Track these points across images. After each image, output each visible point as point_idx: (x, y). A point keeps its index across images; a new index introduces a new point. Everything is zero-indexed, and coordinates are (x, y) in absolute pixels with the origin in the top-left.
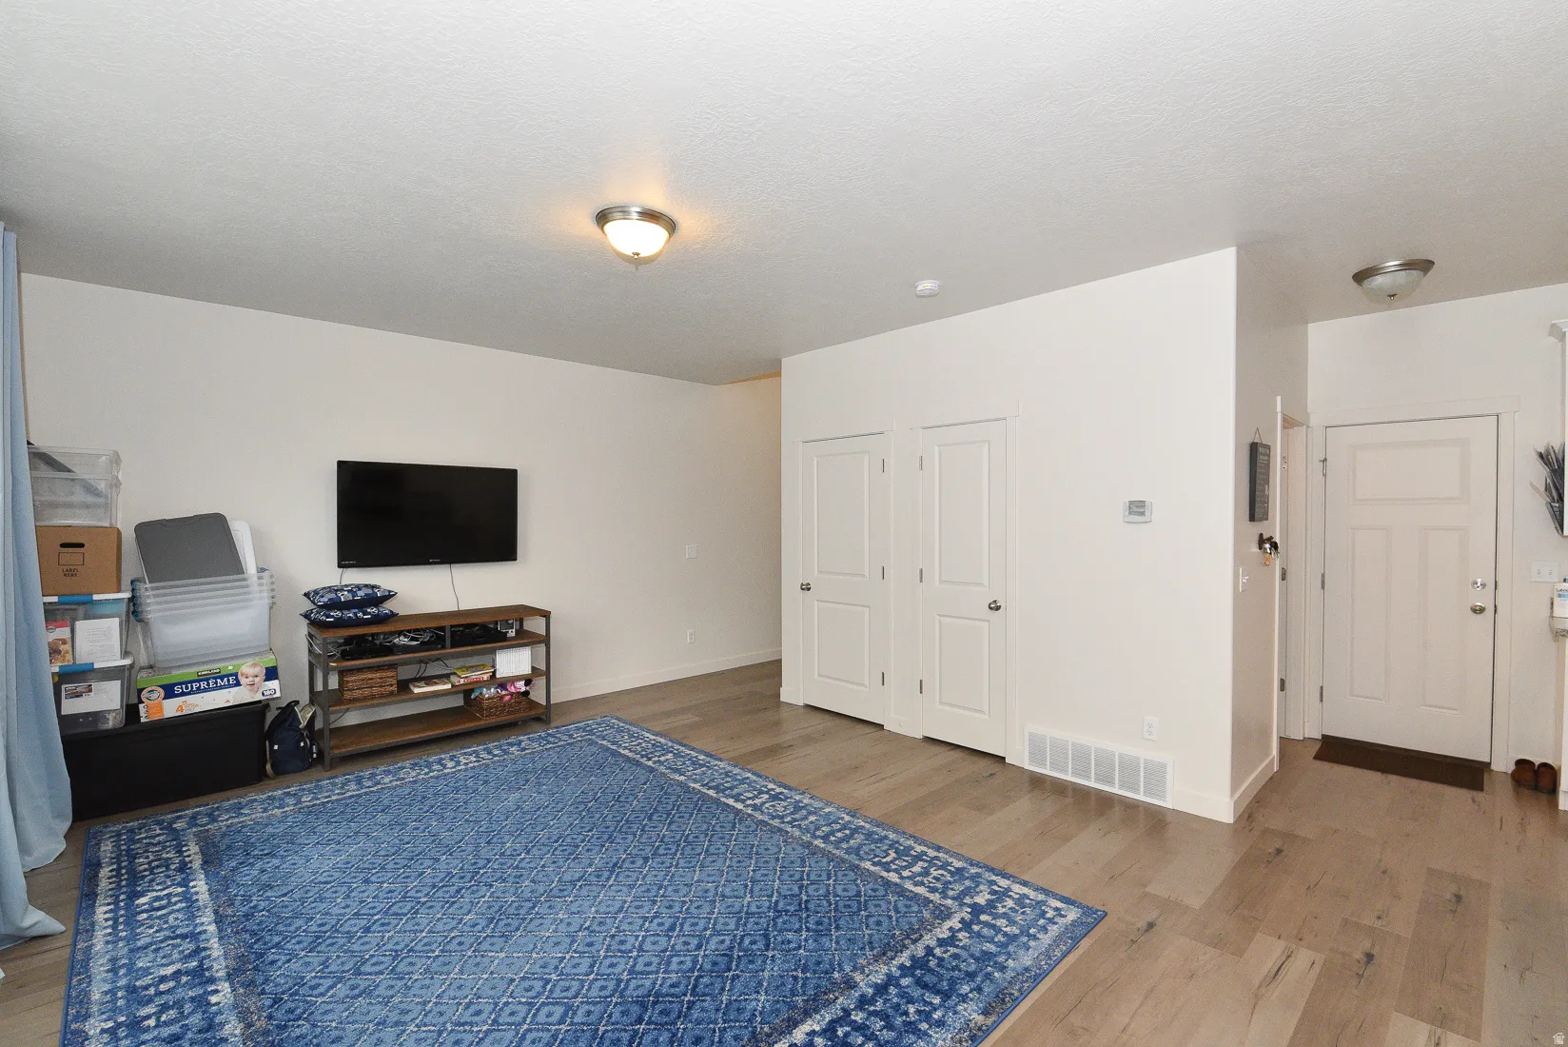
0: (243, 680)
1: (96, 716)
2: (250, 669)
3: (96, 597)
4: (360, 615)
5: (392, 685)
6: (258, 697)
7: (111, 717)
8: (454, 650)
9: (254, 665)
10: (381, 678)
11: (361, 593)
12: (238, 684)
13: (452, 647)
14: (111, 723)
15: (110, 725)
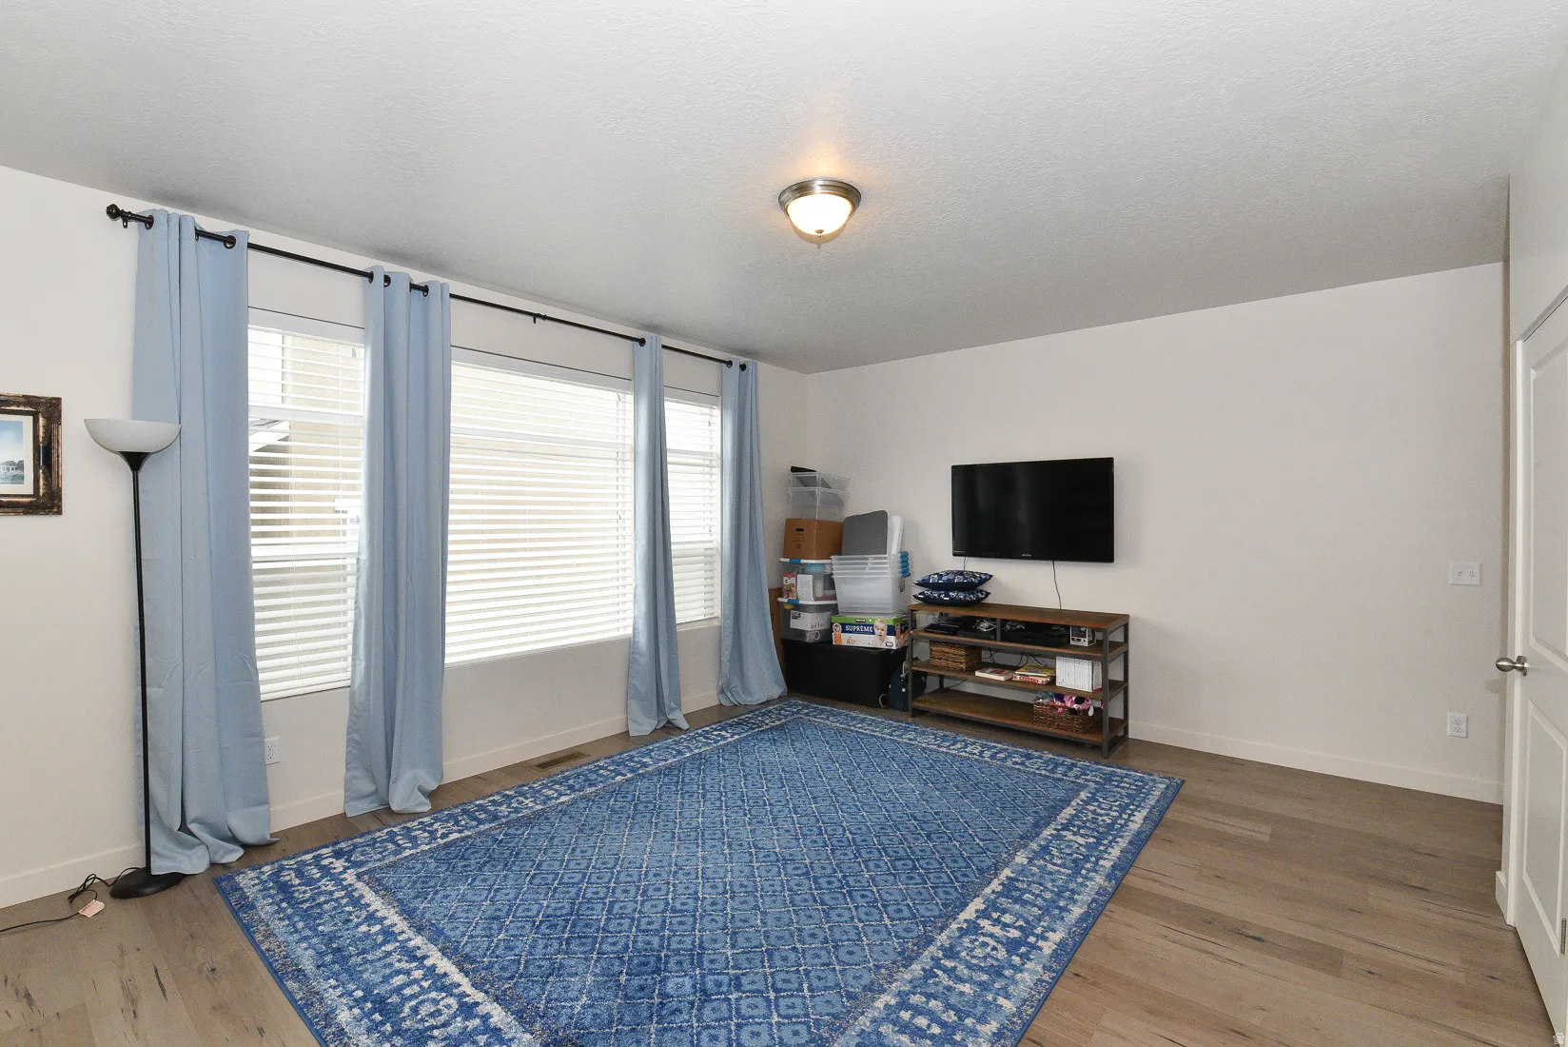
0: (876, 631)
1: (802, 633)
2: (880, 624)
3: (803, 561)
4: (942, 596)
5: (961, 663)
6: (884, 646)
7: (808, 635)
8: (1001, 644)
9: (882, 622)
10: (954, 654)
11: (945, 578)
12: (873, 633)
13: (1002, 640)
14: (809, 638)
15: (807, 640)
